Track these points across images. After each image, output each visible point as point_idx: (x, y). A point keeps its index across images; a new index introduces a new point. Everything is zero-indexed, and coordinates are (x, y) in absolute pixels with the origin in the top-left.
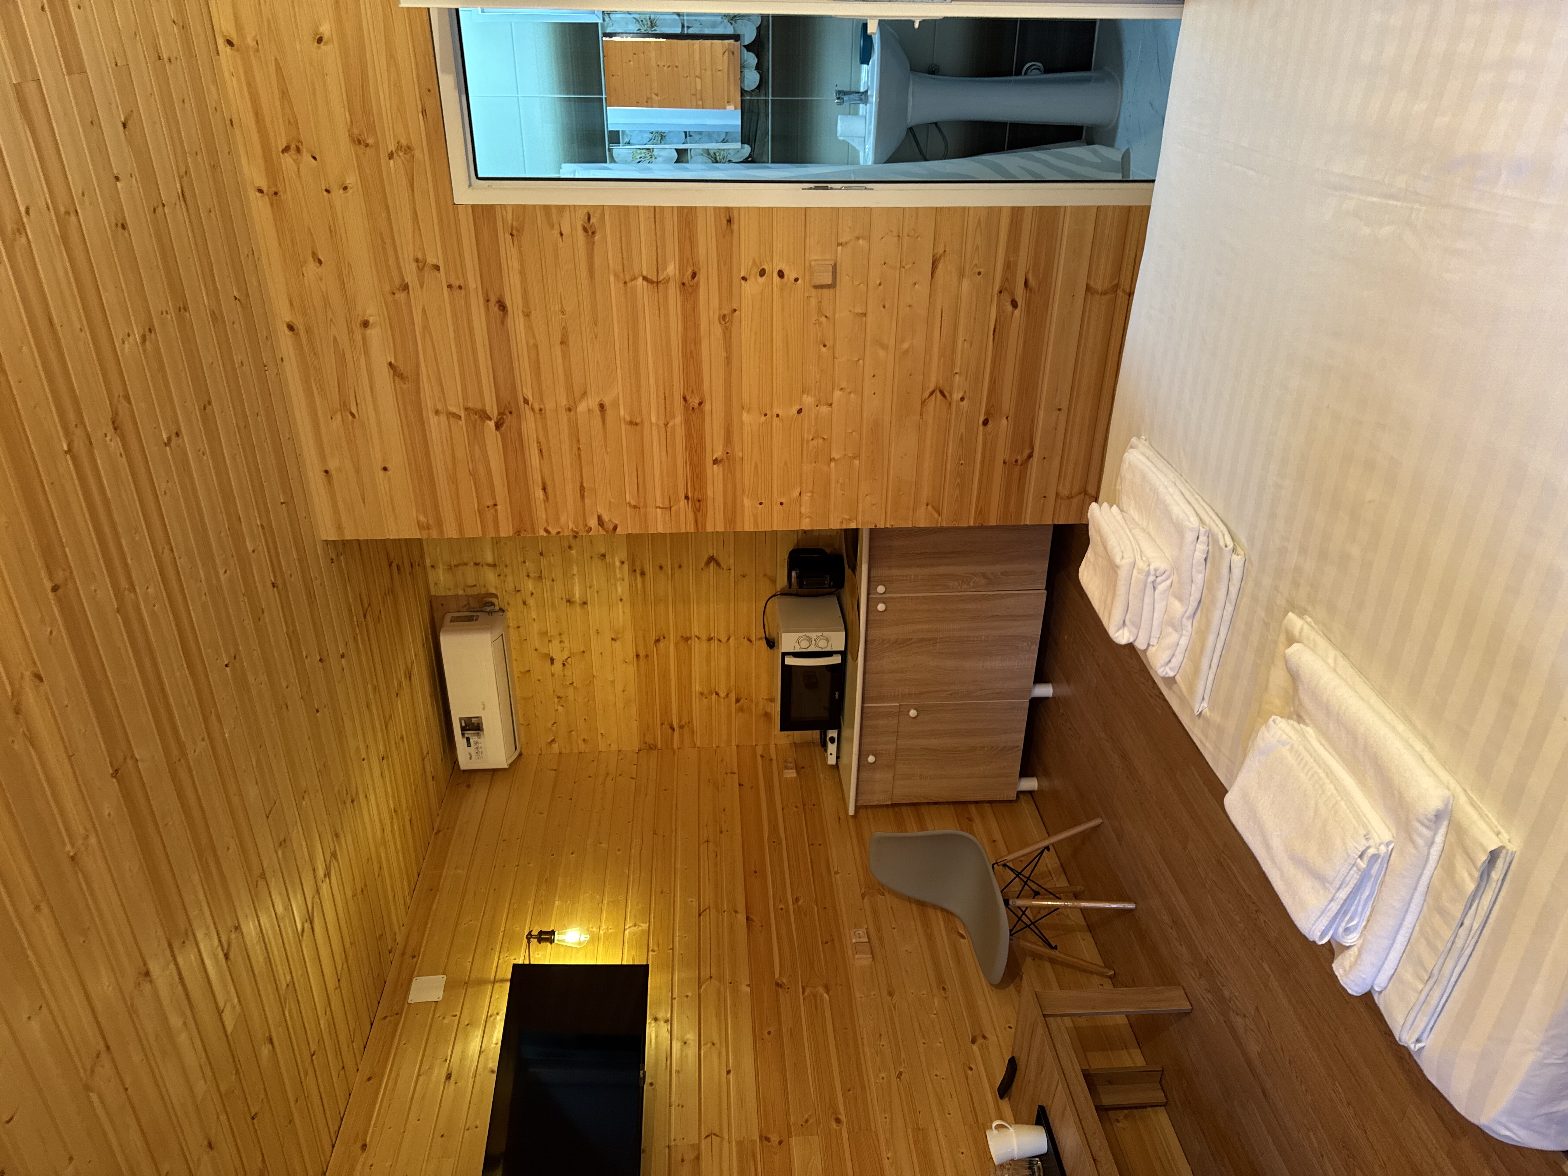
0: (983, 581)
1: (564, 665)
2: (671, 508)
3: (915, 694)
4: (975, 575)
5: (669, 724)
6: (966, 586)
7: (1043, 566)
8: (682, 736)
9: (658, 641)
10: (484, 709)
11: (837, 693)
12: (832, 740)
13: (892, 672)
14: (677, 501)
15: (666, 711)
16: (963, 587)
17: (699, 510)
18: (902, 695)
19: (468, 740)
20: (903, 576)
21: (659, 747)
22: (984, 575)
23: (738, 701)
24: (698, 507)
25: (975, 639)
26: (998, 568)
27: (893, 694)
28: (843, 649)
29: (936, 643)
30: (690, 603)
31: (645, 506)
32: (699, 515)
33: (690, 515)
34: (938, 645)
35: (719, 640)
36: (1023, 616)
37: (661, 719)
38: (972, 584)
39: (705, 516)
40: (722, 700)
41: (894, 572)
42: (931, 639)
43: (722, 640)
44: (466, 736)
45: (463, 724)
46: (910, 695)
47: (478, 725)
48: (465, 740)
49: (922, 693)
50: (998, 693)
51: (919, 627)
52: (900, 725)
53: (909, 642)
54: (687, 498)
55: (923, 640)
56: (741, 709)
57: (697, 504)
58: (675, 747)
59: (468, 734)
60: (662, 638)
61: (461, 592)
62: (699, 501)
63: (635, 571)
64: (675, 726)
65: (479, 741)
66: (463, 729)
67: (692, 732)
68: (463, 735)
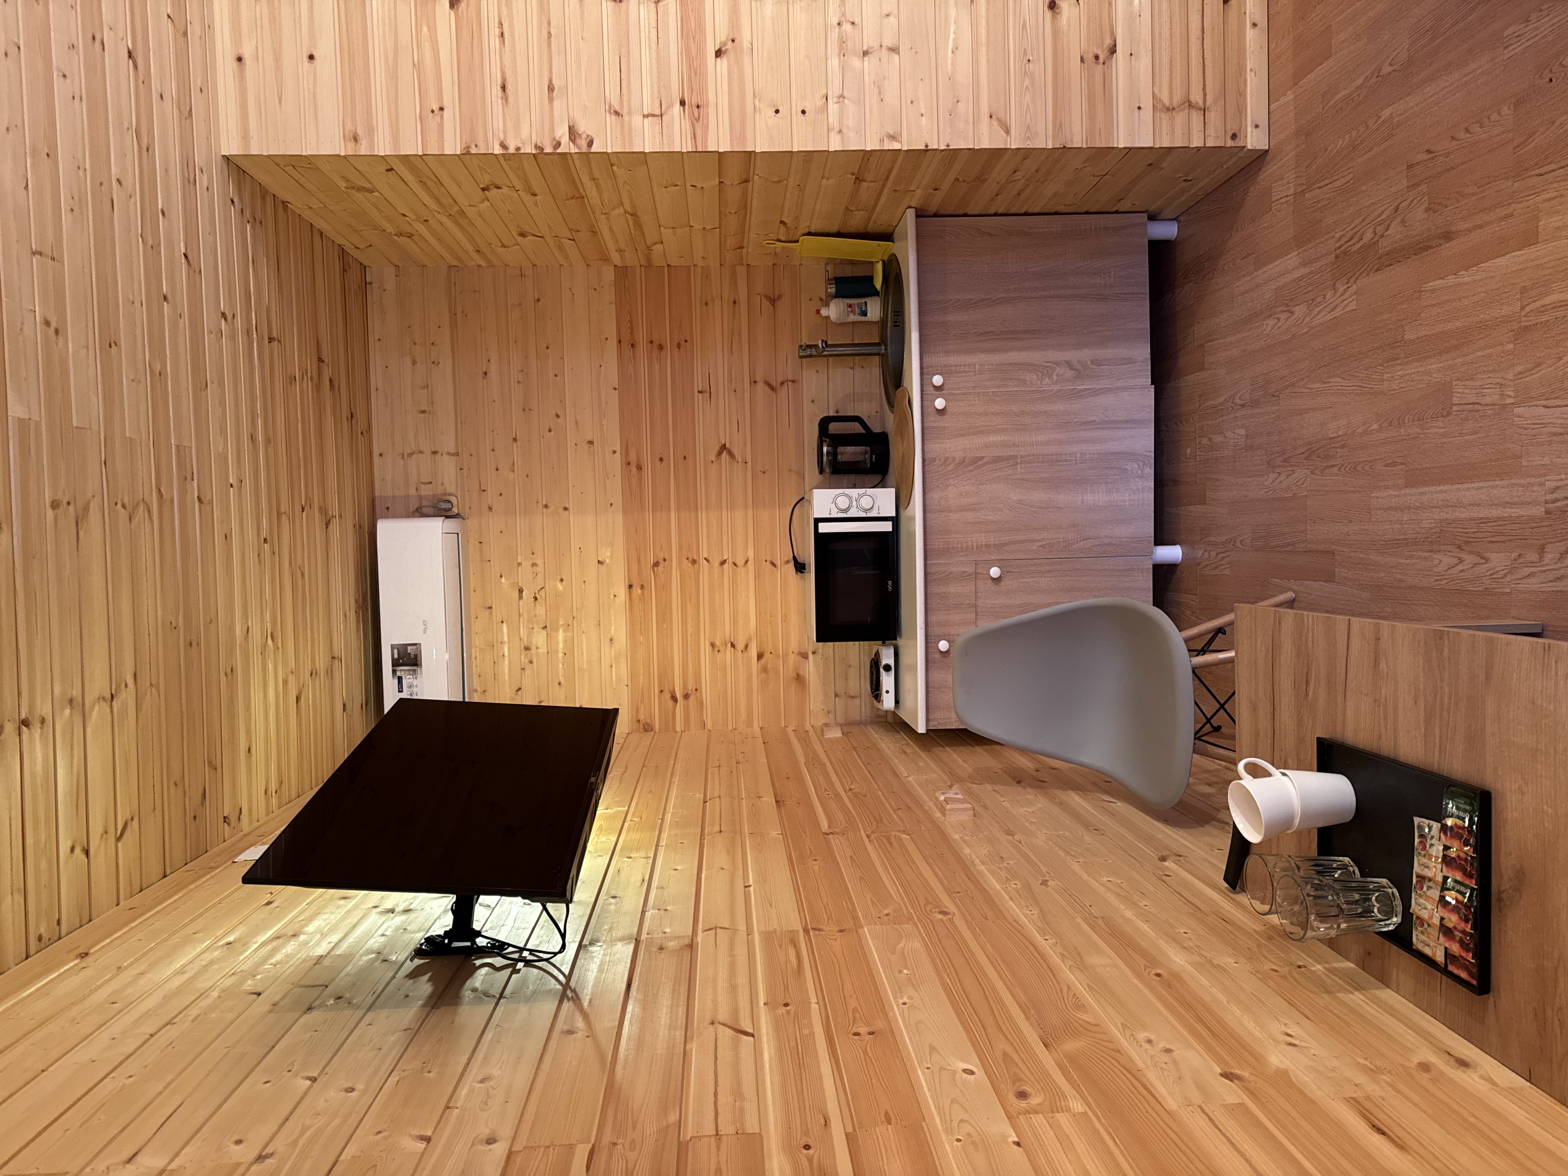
0: (1070, 373)
1: (536, 599)
2: (662, 116)
3: (995, 545)
4: (1057, 364)
5: (670, 692)
6: (1047, 381)
7: (1143, 352)
8: (687, 709)
9: (656, 564)
10: (425, 631)
11: (890, 583)
12: (887, 668)
13: (961, 511)
14: (671, 105)
15: (665, 673)
16: (1044, 383)
17: (698, 120)
18: (977, 546)
19: (400, 679)
20: (965, 365)
21: (657, 730)
22: (1069, 365)
23: (760, 656)
24: (696, 115)
25: (1068, 458)
26: (1086, 354)
27: (965, 546)
28: (893, 514)
29: (1017, 464)
30: (697, 509)
31: (630, 113)
32: (698, 127)
33: (687, 125)
34: (1018, 466)
35: (735, 564)
36: (1126, 422)
37: (660, 684)
38: (1055, 377)
39: (706, 128)
40: (740, 654)
41: (953, 360)
42: (1009, 458)
43: (738, 564)
44: (398, 674)
45: (396, 656)
46: (987, 546)
47: (416, 656)
48: (396, 681)
49: (1005, 545)
50: (1108, 544)
51: (992, 438)
52: (979, 595)
53: (980, 463)
54: (682, 103)
55: (998, 459)
56: (765, 670)
57: (696, 110)
58: (678, 729)
59: (402, 671)
60: (661, 561)
61: (412, 492)
62: (698, 107)
63: (629, 464)
64: (679, 695)
65: (415, 682)
66: (396, 663)
67: (701, 704)
68: (394, 672)
